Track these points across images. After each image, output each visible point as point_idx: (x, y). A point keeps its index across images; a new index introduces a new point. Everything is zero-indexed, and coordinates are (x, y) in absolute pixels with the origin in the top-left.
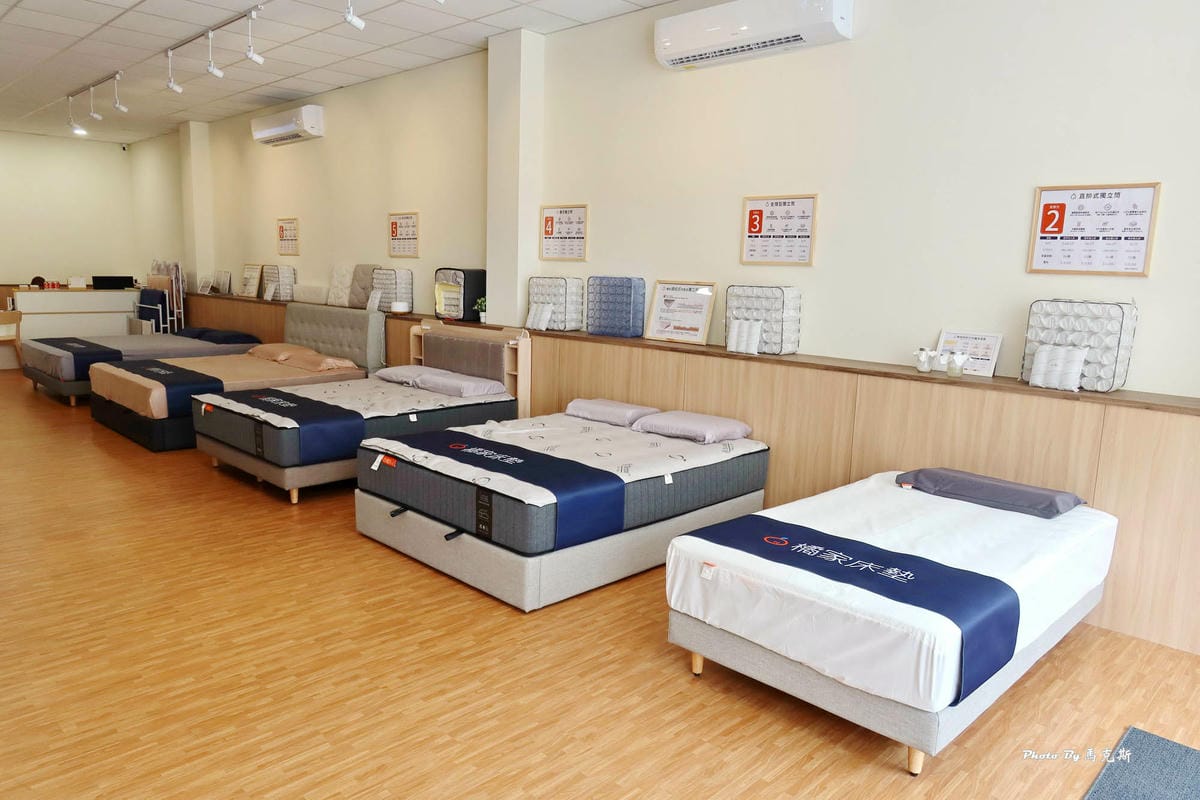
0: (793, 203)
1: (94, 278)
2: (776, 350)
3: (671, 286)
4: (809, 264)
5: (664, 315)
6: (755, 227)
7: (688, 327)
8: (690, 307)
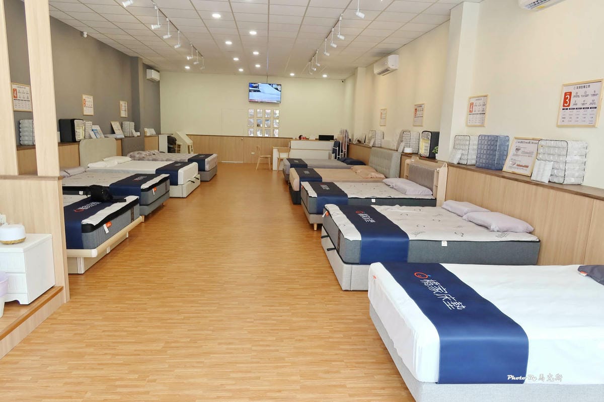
0: (589, 86)
1: (319, 136)
2: (561, 181)
3: (520, 141)
4: (594, 126)
5: (514, 158)
6: (566, 103)
7: (524, 165)
8: (527, 153)
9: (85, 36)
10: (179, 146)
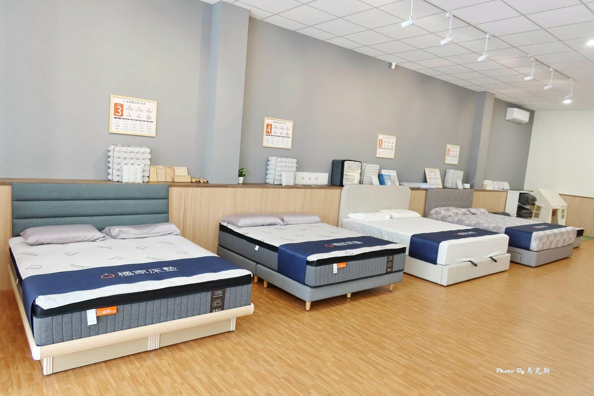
9: (393, 67)
10: (539, 208)
